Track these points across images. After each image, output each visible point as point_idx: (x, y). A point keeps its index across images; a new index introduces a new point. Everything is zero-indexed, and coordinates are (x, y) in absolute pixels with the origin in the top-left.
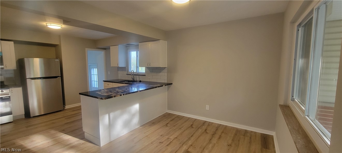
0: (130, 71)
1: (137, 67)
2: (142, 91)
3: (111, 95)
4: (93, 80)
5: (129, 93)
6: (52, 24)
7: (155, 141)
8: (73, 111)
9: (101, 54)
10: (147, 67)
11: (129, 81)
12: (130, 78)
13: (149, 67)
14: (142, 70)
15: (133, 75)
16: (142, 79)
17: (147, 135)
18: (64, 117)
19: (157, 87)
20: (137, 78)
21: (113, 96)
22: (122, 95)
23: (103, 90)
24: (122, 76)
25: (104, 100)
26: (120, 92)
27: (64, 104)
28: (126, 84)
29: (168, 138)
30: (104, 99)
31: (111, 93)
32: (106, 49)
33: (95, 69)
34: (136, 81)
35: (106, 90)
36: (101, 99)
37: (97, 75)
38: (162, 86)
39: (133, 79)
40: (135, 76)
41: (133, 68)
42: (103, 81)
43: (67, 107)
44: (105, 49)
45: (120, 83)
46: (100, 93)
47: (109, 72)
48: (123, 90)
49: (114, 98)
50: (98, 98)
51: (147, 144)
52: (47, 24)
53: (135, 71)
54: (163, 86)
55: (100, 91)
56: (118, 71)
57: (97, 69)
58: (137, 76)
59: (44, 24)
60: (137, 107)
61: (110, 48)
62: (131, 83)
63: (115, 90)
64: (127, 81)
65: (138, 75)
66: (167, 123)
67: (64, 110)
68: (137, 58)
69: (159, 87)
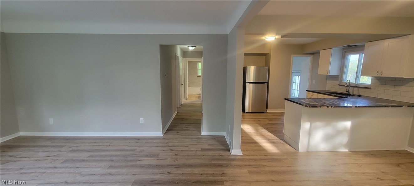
0: (344, 81)
1: (357, 76)
2: (359, 107)
3: (316, 104)
4: (294, 88)
5: (339, 107)
6: (269, 37)
7: (369, 173)
8: (273, 115)
9: (308, 59)
10: (376, 77)
11: (340, 94)
12: (343, 90)
13: (380, 77)
14: (366, 80)
15: (348, 86)
16: (362, 92)
17: (358, 163)
18: (267, 118)
19: (389, 107)
20: (356, 92)
21: (318, 105)
22: (330, 107)
23: (307, 99)
24: (332, 86)
25: (309, 108)
26: (327, 103)
27: (267, 108)
28: (335, 96)
29: (395, 180)
30: (309, 106)
31: (316, 103)
32: (315, 54)
33: (297, 77)
34: (353, 95)
35: (310, 99)
36: (306, 106)
37: (299, 84)
38: (401, 106)
39: (348, 92)
40: (351, 88)
41: (350, 77)
42: (306, 90)
43: (269, 111)
44: (313, 54)
45: (328, 95)
46: (304, 101)
47: (314, 81)
48: (330, 102)
49: (319, 108)
50: (302, 105)
51: (356, 171)
52: (266, 38)
53: (353, 81)
54: (403, 107)
55: (304, 99)
56: (327, 79)
57: (299, 77)
58: (355, 89)
59: (263, 38)
60: (348, 124)
61: (319, 53)
62: (345, 96)
63: (321, 101)
64: (338, 93)
65: (356, 87)
66: (400, 162)
67: (266, 112)
68: (360, 63)
69: (392, 106)
